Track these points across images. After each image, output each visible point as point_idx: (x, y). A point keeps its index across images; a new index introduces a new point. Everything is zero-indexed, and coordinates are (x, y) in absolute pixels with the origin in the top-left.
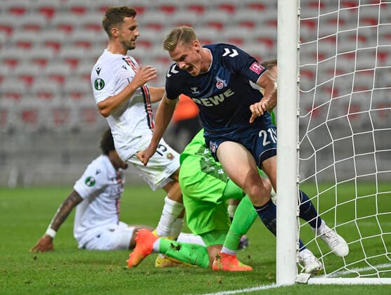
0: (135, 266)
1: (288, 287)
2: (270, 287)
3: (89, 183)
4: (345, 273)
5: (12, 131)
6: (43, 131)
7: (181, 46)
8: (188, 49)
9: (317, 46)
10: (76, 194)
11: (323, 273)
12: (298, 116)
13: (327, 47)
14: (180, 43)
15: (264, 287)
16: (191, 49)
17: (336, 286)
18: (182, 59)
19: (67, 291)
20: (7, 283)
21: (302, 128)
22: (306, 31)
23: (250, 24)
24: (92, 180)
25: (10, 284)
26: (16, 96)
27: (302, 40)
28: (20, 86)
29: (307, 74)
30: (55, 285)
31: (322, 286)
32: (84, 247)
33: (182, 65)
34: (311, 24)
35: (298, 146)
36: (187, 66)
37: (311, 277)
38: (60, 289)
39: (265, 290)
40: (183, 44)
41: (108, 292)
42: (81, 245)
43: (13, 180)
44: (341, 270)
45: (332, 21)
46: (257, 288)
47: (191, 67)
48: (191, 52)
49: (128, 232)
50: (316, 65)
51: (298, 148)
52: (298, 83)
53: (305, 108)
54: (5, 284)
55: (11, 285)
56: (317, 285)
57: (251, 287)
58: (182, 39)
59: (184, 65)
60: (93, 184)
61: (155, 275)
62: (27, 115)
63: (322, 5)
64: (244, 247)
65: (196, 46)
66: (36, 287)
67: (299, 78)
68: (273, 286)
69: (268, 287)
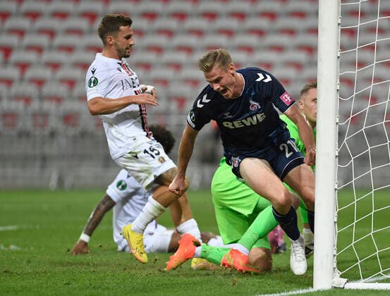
0: (174, 269)
1: (324, 292)
2: (307, 291)
3: (120, 187)
4: (381, 278)
5: (53, 134)
6: (84, 134)
7: (218, 69)
8: (224, 72)
9: (357, 55)
10: (108, 198)
11: (359, 278)
12: (337, 123)
13: (366, 55)
14: (217, 65)
15: (301, 292)
16: (227, 72)
17: (373, 291)
18: (217, 81)
19: (106, 293)
20: (47, 284)
21: (341, 135)
22: (346, 39)
23: (291, 32)
24: (123, 183)
25: (49, 284)
26: (58, 100)
27: (342, 48)
28: (62, 90)
29: (346, 81)
30: (94, 287)
31: (358, 291)
32: (124, 250)
33: (216, 87)
34: (351, 32)
35: (337, 152)
36: (222, 89)
37: (348, 282)
38: (99, 290)
39: (302, 294)
40: (219, 66)
41: (146, 294)
42: (120, 248)
43: (53, 182)
44: (378, 275)
45: (371, 30)
46: (294, 293)
47: (225, 90)
48: (227, 75)
49: (167, 235)
50: (355, 73)
51: (337, 154)
52: (338, 90)
53: (344, 115)
54: (44, 285)
55: (50, 286)
56: (354, 290)
57: (288, 291)
58: (218, 61)
59: (218, 87)
60: (124, 187)
61: (194, 278)
62: (68, 118)
63: (362, 14)
64: (282, 251)
65: (232, 69)
66: (75, 289)
67: (338, 86)
68: (311, 290)
69: (305, 291)
